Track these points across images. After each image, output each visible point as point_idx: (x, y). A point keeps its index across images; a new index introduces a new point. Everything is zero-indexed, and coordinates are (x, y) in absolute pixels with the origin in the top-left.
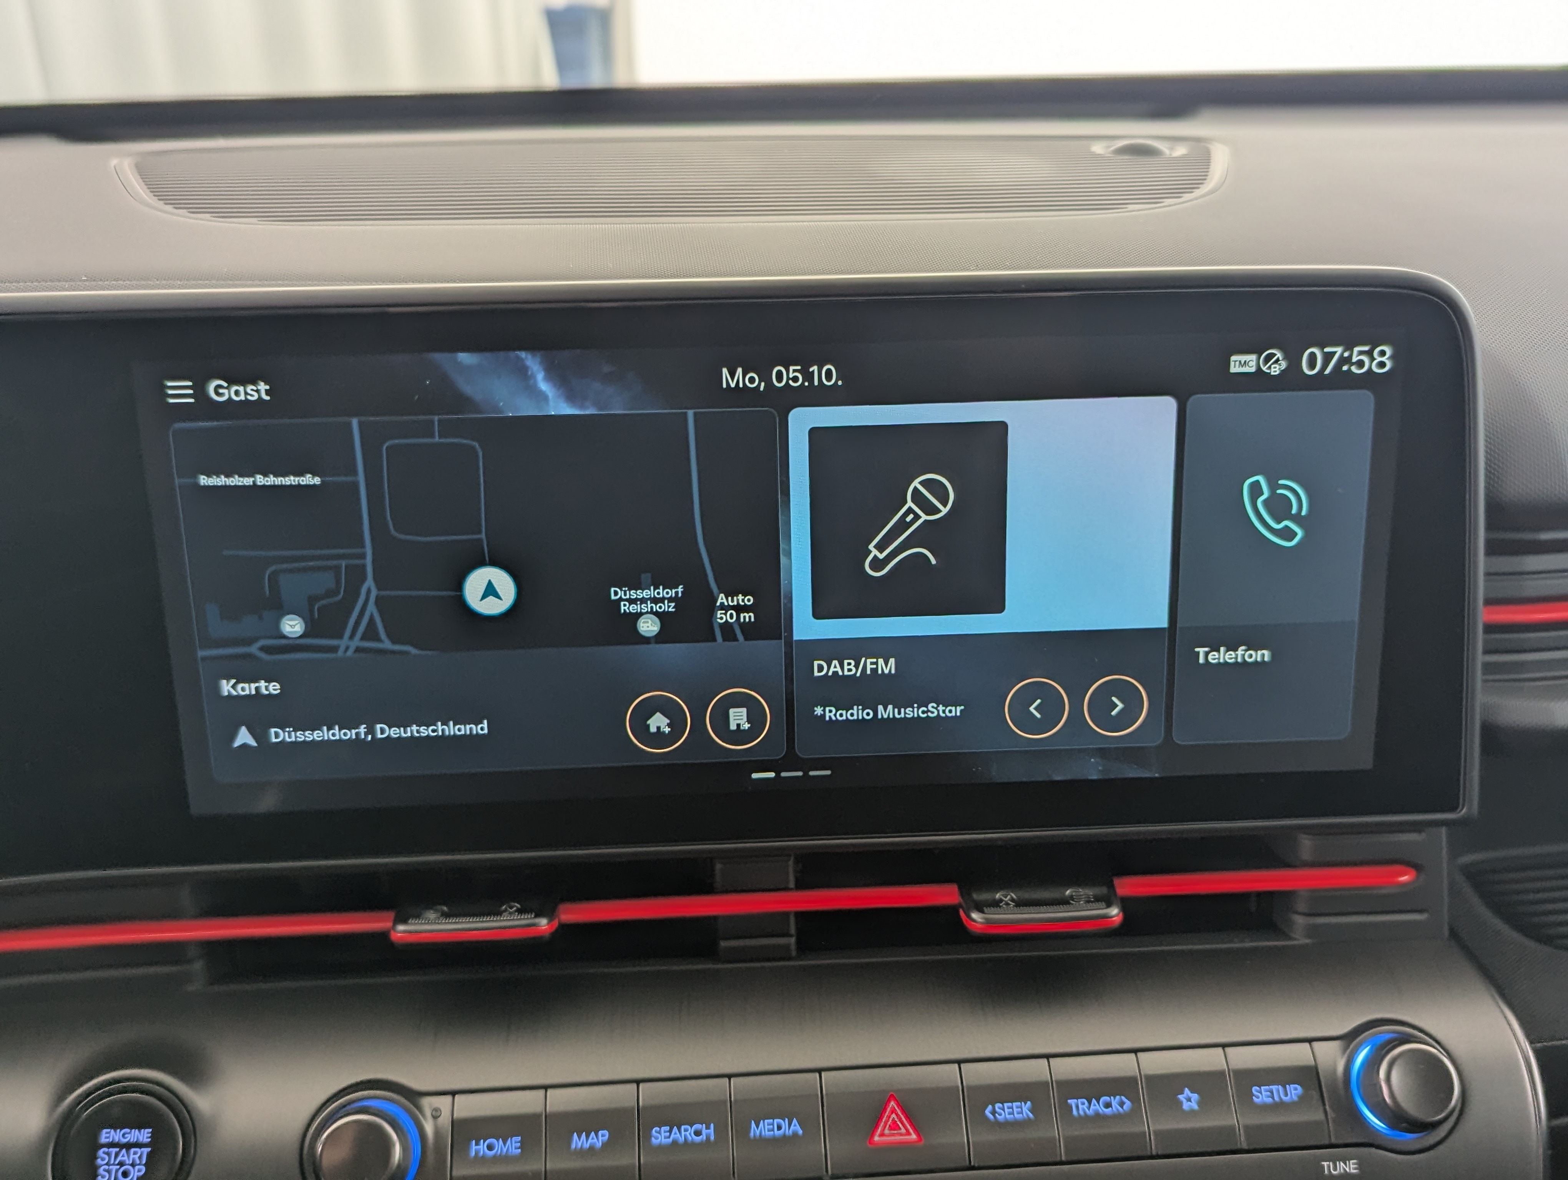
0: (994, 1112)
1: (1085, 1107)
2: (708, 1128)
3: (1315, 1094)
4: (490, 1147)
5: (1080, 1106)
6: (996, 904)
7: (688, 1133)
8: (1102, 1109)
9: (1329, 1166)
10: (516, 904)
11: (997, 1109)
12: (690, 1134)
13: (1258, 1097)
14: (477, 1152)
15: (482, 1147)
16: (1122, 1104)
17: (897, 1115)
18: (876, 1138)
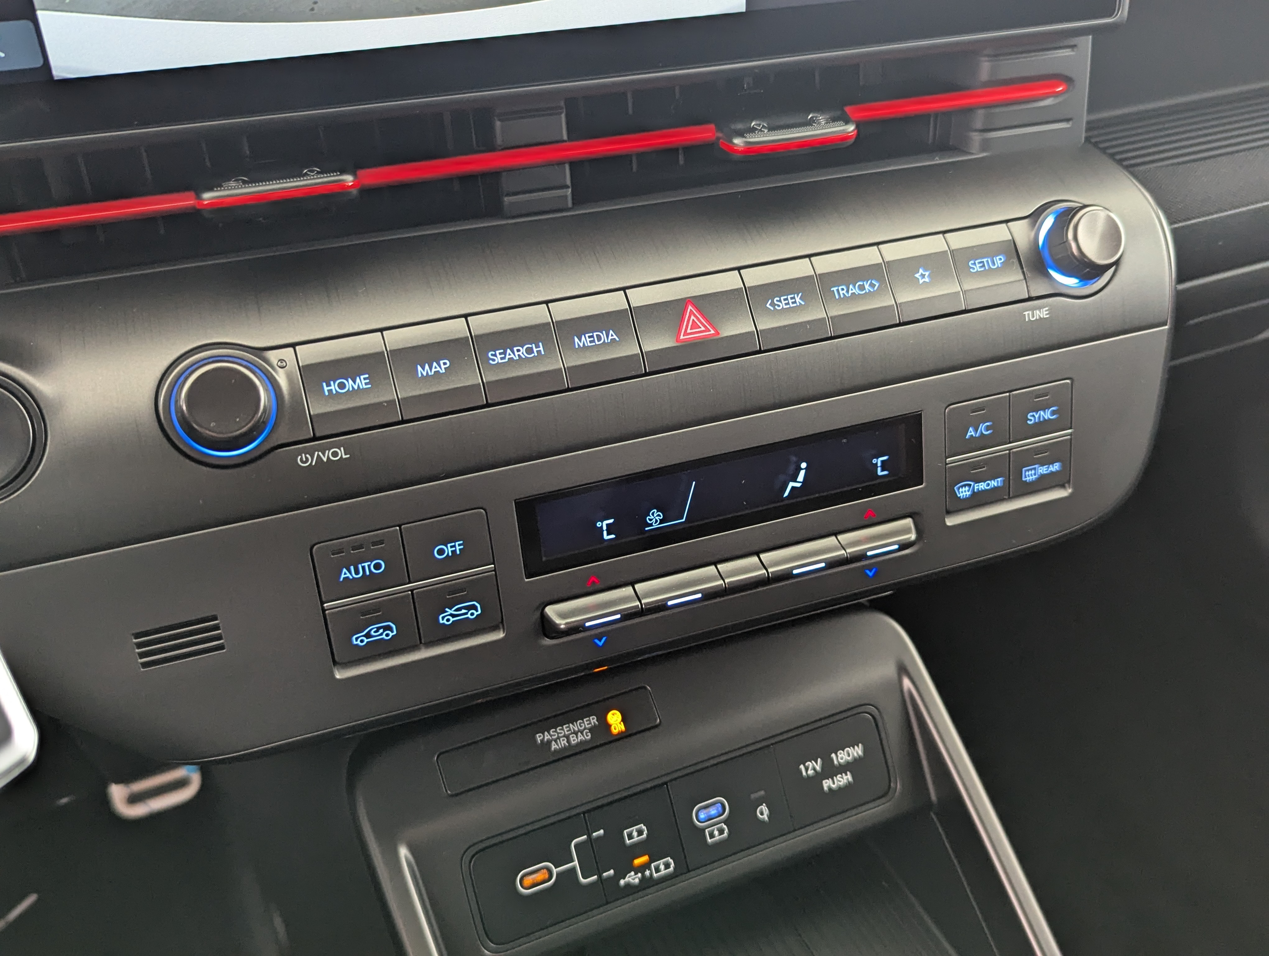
0: (773, 304)
1: (844, 292)
2: (537, 346)
3: (1015, 260)
4: (342, 386)
5: (841, 292)
6: (753, 130)
7: (520, 353)
8: (857, 291)
9: (1029, 314)
10: (316, 169)
11: (776, 302)
12: (523, 353)
13: (974, 269)
14: (330, 391)
15: (334, 387)
16: (872, 285)
17: (695, 316)
18: (682, 337)
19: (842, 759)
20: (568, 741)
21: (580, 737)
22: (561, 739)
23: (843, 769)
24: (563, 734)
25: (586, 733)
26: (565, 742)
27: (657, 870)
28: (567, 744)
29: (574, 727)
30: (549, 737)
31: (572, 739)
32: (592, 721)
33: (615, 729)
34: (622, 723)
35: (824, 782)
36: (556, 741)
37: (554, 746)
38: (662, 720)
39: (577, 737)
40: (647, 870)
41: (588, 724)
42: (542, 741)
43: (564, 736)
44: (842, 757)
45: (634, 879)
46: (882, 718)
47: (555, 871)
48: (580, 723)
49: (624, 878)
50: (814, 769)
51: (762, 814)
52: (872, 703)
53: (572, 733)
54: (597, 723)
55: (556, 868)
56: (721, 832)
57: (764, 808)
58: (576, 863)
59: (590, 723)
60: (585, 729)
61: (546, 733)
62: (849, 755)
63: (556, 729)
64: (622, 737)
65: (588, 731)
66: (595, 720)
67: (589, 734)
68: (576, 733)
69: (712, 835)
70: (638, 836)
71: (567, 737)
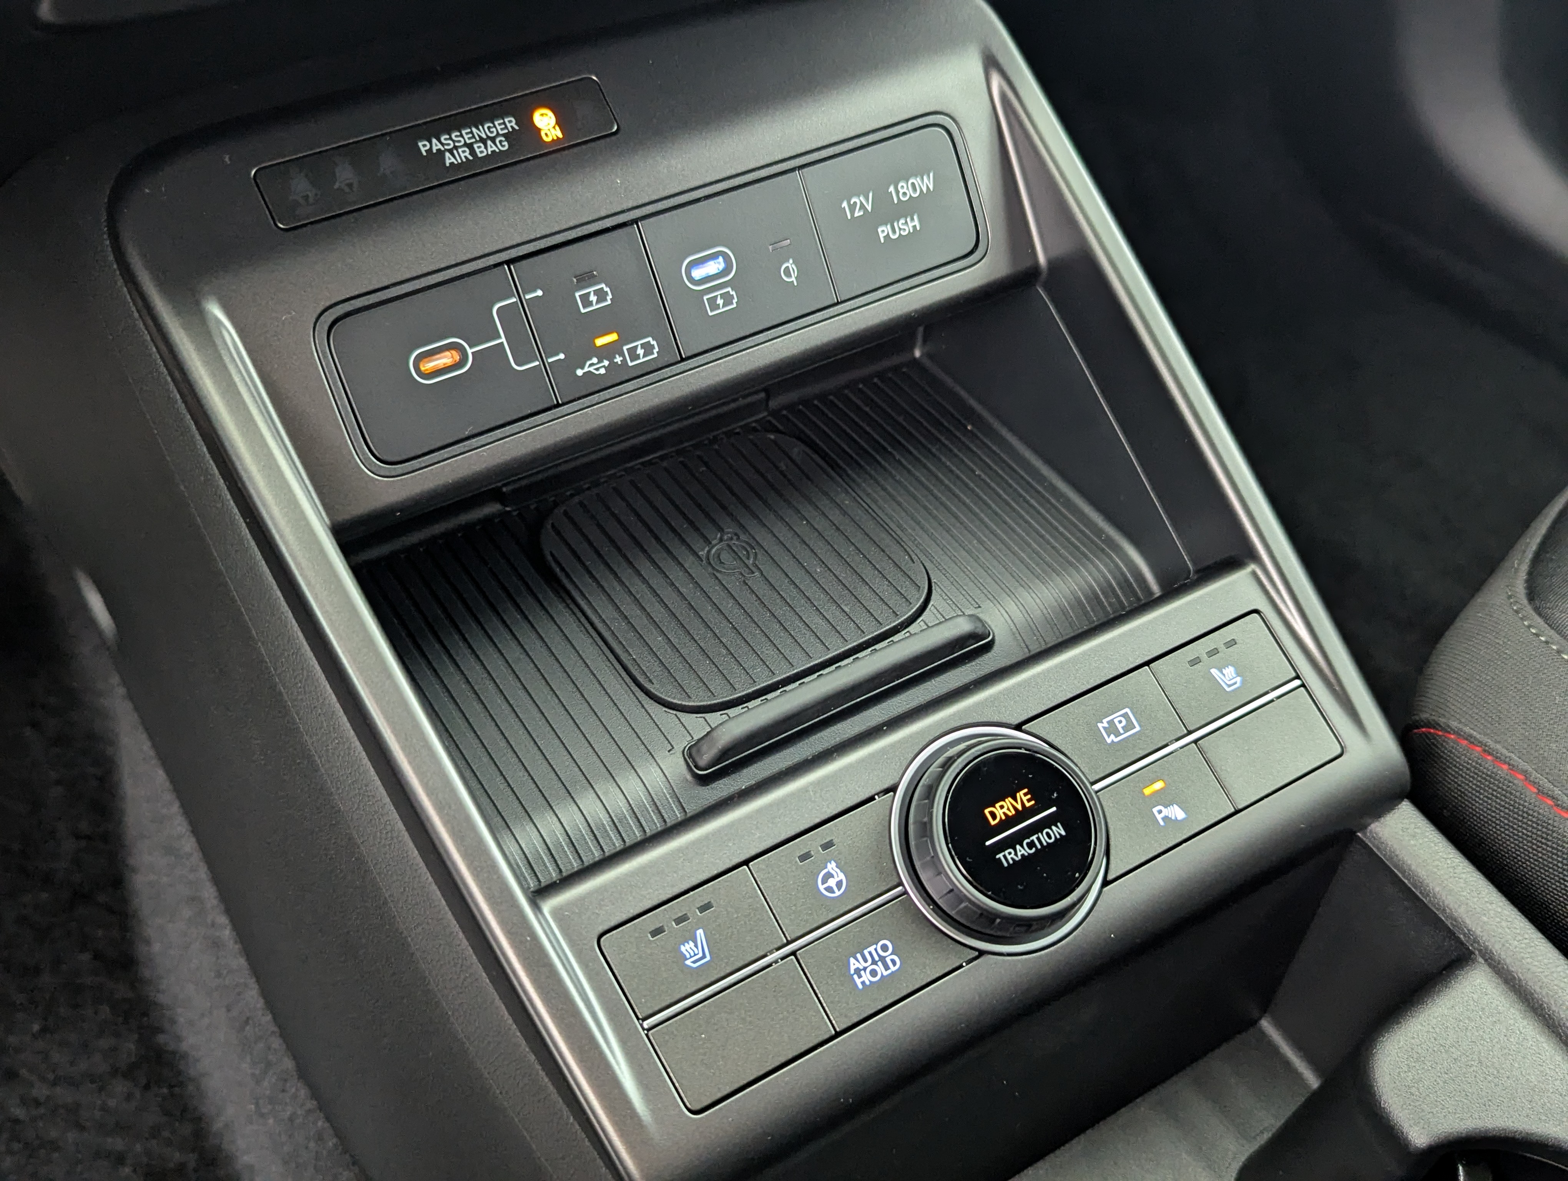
19: (905, 194)
20: (473, 152)
21: (491, 147)
22: (460, 150)
23: (905, 209)
24: (463, 143)
25: (501, 142)
26: (467, 154)
27: (634, 356)
28: (471, 158)
29: (482, 132)
30: (440, 147)
31: (478, 151)
32: (509, 125)
33: (546, 135)
34: (557, 127)
35: (880, 230)
36: (451, 151)
37: (449, 159)
38: (622, 127)
39: (486, 148)
40: (617, 356)
41: (502, 129)
42: (429, 151)
43: (466, 145)
44: (905, 190)
45: (597, 369)
46: (963, 137)
47: (470, 351)
48: (489, 128)
49: (582, 368)
50: (862, 206)
51: (788, 274)
52: (948, 111)
53: (476, 142)
54: (517, 128)
55: (471, 347)
56: (728, 299)
57: (790, 264)
58: (503, 340)
59: (506, 127)
60: (498, 134)
61: (434, 141)
62: (915, 189)
63: (450, 135)
64: (558, 149)
65: (503, 139)
66: (513, 124)
67: (506, 143)
68: (483, 141)
69: (714, 305)
70: (598, 302)
71: (470, 146)
